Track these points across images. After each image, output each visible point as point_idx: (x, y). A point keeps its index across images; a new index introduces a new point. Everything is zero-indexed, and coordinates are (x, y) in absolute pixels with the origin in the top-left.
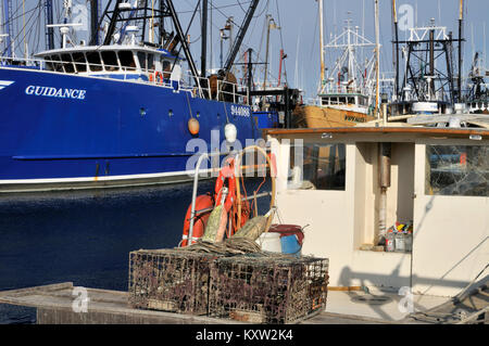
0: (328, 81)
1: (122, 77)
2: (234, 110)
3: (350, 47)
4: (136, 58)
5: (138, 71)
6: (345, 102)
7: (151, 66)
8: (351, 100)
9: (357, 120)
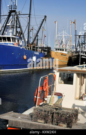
0: (57, 45)
1: (8, 44)
2: (35, 53)
3: (63, 36)
4: (11, 39)
5: (12, 42)
6: (61, 51)
7: (15, 41)
8: (63, 50)
9: (64, 55)
